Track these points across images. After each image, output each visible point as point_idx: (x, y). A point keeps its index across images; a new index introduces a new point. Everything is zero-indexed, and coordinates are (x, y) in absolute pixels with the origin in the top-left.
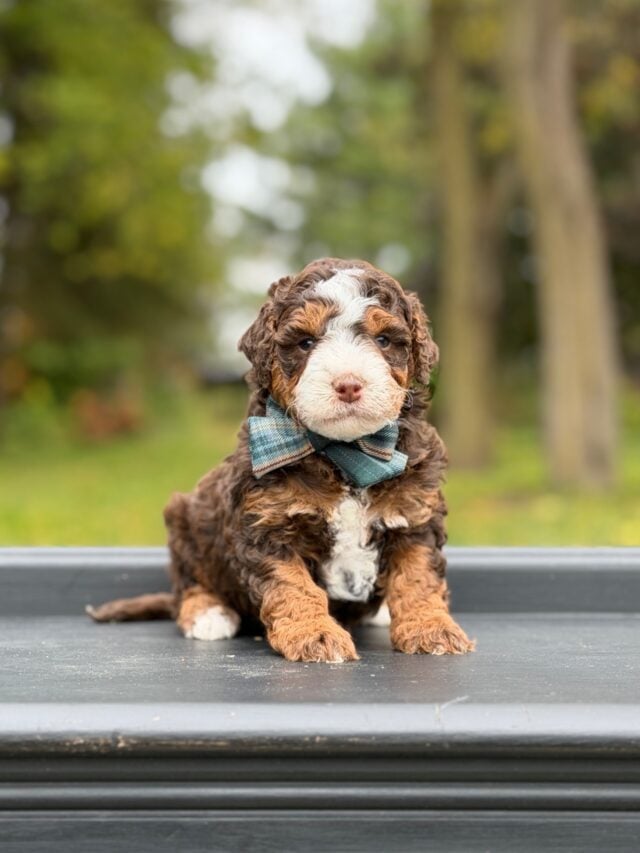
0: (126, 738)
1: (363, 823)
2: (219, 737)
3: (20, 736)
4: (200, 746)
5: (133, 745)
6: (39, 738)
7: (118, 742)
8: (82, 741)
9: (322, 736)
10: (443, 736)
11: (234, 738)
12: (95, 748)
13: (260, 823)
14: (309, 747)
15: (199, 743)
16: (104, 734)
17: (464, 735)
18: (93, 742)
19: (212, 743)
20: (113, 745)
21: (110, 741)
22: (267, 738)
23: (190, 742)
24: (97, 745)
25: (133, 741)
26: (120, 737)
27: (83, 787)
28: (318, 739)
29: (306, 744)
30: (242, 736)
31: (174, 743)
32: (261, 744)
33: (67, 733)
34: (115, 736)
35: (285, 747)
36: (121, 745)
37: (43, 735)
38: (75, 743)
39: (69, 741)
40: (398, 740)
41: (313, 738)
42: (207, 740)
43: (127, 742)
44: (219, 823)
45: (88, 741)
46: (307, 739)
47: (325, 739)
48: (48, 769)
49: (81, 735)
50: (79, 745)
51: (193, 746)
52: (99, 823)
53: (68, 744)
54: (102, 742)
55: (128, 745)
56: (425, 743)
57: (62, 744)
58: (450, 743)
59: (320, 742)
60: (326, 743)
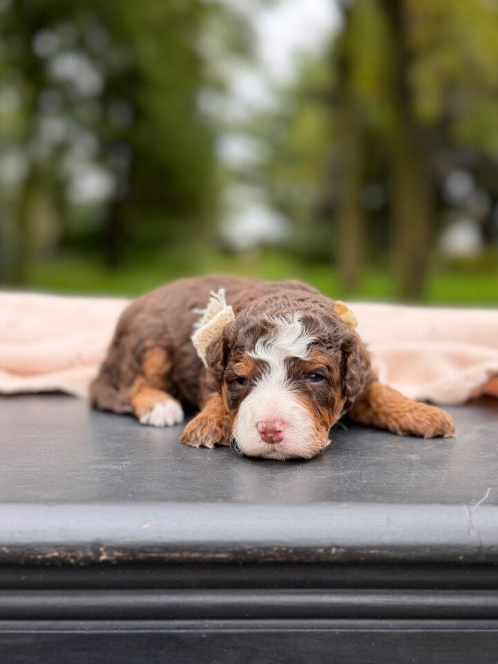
0: (110, 549)
2: (219, 549)
4: (196, 558)
5: (118, 559)
6: (5, 549)
7: (100, 554)
8: (56, 554)
9: (338, 547)
10: (480, 548)
11: (237, 549)
12: (72, 561)
13: (264, 634)
14: (324, 559)
15: (196, 555)
16: (82, 547)
18: (69, 555)
19: (211, 556)
20: (93, 558)
21: (90, 554)
22: (275, 548)
23: (185, 554)
24: (74, 558)
25: (117, 554)
26: (102, 549)
27: (63, 595)
28: (334, 550)
29: (321, 556)
30: (247, 547)
31: (166, 555)
32: (268, 556)
33: (40, 545)
34: (96, 546)
35: (296, 558)
36: (104, 557)
37: (10, 546)
38: (48, 556)
39: (40, 554)
40: (427, 552)
41: (328, 549)
42: (205, 552)
43: (110, 554)
45: (64, 554)
46: (321, 551)
47: (342, 550)
49: (56, 546)
50: (54, 558)
51: (189, 558)
53: (40, 557)
54: (80, 554)
55: (111, 558)
56: (458, 555)
57: (32, 557)
58: (488, 556)
59: (336, 554)
60: (344, 555)
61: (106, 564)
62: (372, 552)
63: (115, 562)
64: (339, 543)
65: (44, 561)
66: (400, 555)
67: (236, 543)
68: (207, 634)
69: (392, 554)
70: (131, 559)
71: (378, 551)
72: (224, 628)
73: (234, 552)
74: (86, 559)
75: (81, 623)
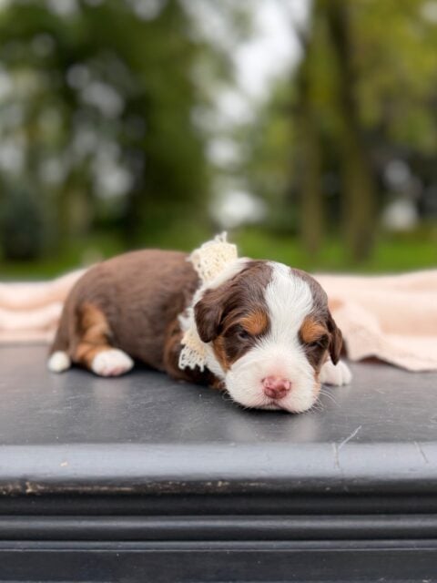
0: (34, 483)
4: (105, 491)
5: (41, 492)
7: (26, 488)
9: (223, 481)
10: (343, 480)
11: (139, 483)
12: (4, 493)
13: (167, 554)
14: (212, 492)
15: (105, 488)
16: (12, 481)
17: (363, 479)
19: (117, 489)
20: (21, 490)
21: (18, 487)
22: (171, 482)
23: (96, 488)
24: (6, 490)
25: (40, 487)
26: (28, 484)
28: (220, 484)
29: (209, 488)
30: (146, 481)
32: (165, 489)
34: (23, 481)
35: (188, 491)
36: (29, 490)
40: (299, 484)
41: (215, 482)
42: (112, 486)
43: (34, 487)
44: (129, 554)
46: (209, 484)
47: (227, 483)
51: (99, 491)
54: (11, 488)
55: (35, 491)
56: (325, 488)
58: (349, 487)
59: (222, 486)
60: (228, 487)
61: (32, 495)
62: (252, 484)
63: (39, 494)
64: (225, 476)
66: (276, 487)
67: (137, 479)
68: (119, 553)
69: (269, 486)
70: (51, 491)
71: (257, 484)
72: (134, 548)
73: (135, 486)
74: (16, 491)
75: (19, 543)
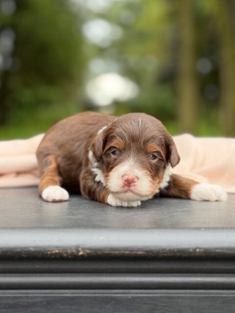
0: (84, 249)
1: (222, 297)
2: (139, 250)
3: (21, 248)
4: (127, 254)
5: (88, 254)
6: (32, 249)
7: (79, 252)
8: (57, 251)
9: (200, 248)
11: (148, 249)
12: (65, 255)
13: (161, 297)
14: (192, 255)
15: (127, 252)
16: (70, 247)
18: (64, 252)
19: (135, 253)
20: (76, 253)
21: (74, 251)
22: (167, 249)
23: (122, 252)
24: (66, 253)
25: (88, 251)
26: (80, 249)
28: (198, 250)
29: (191, 253)
30: (153, 248)
31: (112, 252)
32: (164, 253)
33: (49, 247)
34: (77, 248)
35: (178, 254)
36: (81, 253)
37: (34, 247)
38: (53, 252)
39: (50, 251)
41: (195, 250)
42: (131, 251)
43: (84, 252)
44: (137, 297)
45: (61, 251)
46: (191, 250)
47: (202, 250)
48: (38, 266)
49: (57, 247)
50: (56, 253)
51: (124, 254)
52: (68, 297)
53: (49, 253)
54: (69, 252)
55: (85, 254)
57: (45, 253)
59: (199, 252)
60: (203, 252)
61: (82, 256)
62: (218, 251)
63: (86, 256)
64: (200, 246)
65: (52, 254)
68: (132, 297)
69: (228, 252)
70: (94, 254)
71: (220, 251)
72: (141, 293)
73: (147, 251)
74: (72, 254)
